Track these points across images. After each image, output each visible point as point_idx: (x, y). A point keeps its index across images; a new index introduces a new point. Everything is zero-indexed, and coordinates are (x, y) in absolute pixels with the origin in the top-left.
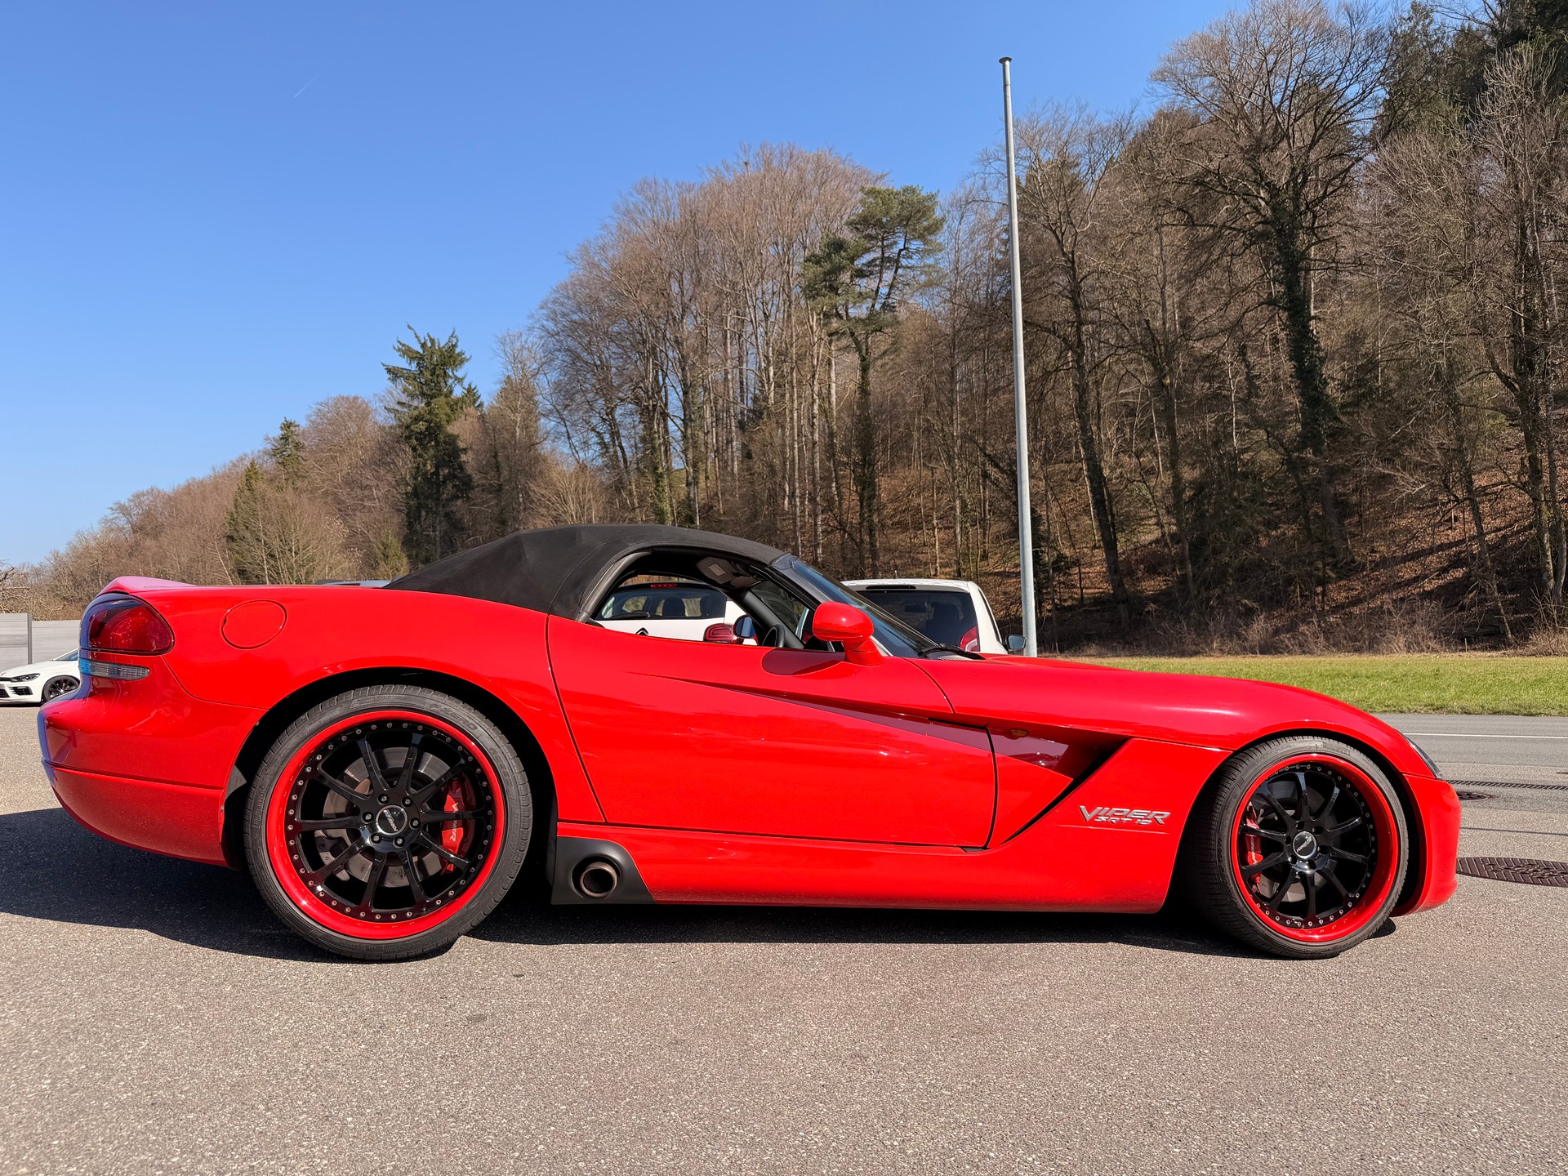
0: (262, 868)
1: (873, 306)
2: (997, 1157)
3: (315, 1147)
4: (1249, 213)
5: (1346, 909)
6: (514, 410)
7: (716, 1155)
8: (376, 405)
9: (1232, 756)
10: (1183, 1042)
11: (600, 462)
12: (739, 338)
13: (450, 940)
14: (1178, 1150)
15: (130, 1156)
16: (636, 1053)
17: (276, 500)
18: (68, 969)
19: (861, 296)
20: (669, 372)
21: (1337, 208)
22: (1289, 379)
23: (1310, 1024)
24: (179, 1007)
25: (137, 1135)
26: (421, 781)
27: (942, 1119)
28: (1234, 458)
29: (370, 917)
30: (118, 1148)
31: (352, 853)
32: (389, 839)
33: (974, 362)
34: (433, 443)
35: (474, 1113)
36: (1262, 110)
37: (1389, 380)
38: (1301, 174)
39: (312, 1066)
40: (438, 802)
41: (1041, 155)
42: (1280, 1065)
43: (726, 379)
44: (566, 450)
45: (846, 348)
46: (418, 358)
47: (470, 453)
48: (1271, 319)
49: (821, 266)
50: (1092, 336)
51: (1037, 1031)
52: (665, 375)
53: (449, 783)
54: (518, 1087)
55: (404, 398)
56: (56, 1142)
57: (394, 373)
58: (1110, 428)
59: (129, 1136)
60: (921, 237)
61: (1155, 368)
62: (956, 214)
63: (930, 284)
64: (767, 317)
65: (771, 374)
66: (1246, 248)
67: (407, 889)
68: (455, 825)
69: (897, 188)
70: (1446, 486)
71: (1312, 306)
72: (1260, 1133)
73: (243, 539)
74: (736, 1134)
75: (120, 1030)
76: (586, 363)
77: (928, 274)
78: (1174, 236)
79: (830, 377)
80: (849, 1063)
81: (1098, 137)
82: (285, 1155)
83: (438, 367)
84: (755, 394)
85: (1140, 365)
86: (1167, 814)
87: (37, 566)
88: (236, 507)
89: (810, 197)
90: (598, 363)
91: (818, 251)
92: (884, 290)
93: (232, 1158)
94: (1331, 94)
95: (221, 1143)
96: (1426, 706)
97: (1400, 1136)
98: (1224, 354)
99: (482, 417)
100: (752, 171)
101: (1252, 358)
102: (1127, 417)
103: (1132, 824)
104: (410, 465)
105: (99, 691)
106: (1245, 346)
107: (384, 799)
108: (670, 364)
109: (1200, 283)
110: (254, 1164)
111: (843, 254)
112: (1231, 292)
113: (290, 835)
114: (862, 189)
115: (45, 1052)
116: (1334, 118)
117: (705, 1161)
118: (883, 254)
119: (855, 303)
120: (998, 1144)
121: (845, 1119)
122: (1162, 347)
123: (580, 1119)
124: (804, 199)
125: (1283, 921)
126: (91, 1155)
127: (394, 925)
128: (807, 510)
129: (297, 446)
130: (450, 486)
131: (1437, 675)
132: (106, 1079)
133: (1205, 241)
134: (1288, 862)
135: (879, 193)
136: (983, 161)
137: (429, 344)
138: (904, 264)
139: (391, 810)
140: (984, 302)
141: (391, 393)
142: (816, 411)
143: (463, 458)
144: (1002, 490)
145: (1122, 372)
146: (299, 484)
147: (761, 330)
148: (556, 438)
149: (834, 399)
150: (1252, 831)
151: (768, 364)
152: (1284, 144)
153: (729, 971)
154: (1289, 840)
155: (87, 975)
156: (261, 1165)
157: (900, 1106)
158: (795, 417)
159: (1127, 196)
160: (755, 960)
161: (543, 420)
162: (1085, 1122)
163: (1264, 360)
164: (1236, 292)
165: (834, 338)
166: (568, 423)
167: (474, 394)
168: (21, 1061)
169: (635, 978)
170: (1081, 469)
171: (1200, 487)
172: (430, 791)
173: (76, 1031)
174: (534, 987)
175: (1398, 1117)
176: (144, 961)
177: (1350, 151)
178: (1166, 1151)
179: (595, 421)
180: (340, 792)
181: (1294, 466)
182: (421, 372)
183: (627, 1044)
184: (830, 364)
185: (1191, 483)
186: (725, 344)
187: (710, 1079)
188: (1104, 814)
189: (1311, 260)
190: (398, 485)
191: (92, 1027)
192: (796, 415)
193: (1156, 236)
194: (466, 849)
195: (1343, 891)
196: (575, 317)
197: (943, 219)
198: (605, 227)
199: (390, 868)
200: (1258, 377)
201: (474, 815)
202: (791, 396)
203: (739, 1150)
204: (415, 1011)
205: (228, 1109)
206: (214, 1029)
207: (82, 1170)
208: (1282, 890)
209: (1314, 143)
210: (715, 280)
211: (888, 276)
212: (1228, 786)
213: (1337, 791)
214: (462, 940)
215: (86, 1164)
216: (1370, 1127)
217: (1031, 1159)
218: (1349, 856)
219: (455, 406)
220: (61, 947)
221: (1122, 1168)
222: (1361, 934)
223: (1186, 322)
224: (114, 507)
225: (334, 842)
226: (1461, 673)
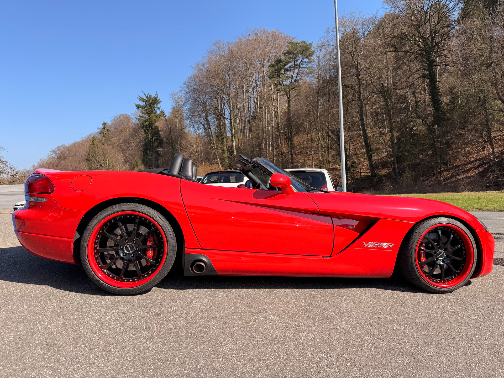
0: (86, 264)
1: (292, 81)
2: (336, 364)
3: (100, 360)
4: (416, 47)
5: (455, 276)
6: (176, 118)
7: (238, 363)
8: (132, 117)
9: (416, 224)
10: (400, 323)
11: (204, 134)
12: (248, 92)
13: (150, 288)
14: (400, 362)
15: (37, 363)
16: (211, 327)
17: (102, 148)
18: (23, 298)
19: (287, 78)
20: (225, 104)
21: (446, 44)
22: (429, 102)
23: (444, 316)
24: (59, 311)
25: (40, 355)
26: (139, 235)
27: (317, 350)
28: (411, 129)
29: (123, 280)
30: (33, 360)
31: (116, 259)
32: (129, 254)
33: (325, 98)
34: (151, 129)
35: (155, 348)
36: (421, 12)
37: (463, 101)
38: (434, 33)
39: (101, 331)
40: (144, 242)
41: (346, 29)
42: (434, 331)
43: (244, 106)
44: (193, 130)
45: (283, 95)
46: (145, 101)
47: (162, 132)
48: (423, 82)
49: (274, 68)
50: (364, 89)
51: (349, 319)
52: (224, 105)
53: (149, 235)
54: (171, 339)
55: (141, 115)
56: (13, 358)
57: (138, 106)
58: (370, 119)
59: (37, 356)
60: (307, 57)
61: (385, 99)
62: (319, 50)
63: (311, 73)
64: (257, 85)
65: (259, 104)
66: (415, 59)
67: (135, 271)
68: (151, 250)
69: (299, 41)
70: (482, 137)
71: (437, 77)
72: (429, 355)
73: (92, 160)
74: (245, 355)
75: (38, 319)
76: (199, 102)
77: (310, 70)
78: (391, 55)
79: (277, 105)
80: (284, 330)
81: (365, 22)
82: (90, 363)
83: (152, 104)
84: (253, 111)
85: (379, 98)
86: (393, 244)
87: (28, 170)
88: (89, 150)
89: (271, 45)
90: (203, 102)
91: (273, 63)
92: (295, 75)
93: (71, 364)
94: (444, 6)
95: (68, 358)
96: (475, 209)
97: (479, 357)
98: (407, 94)
99: (166, 120)
100: (251, 37)
101: (417, 95)
102: (375, 116)
103: (381, 248)
104: (144, 136)
105: (31, 206)
106: (415, 92)
107: (127, 241)
108: (226, 101)
109: (399, 71)
110: (79, 366)
111: (281, 64)
112: (410, 74)
113: (95, 254)
114: (287, 42)
115: (12, 327)
116: (445, 14)
117: (234, 365)
118: (295, 63)
119: (285, 80)
120: (336, 359)
121: (283, 350)
122: (387, 92)
123: (191, 350)
124: (268, 46)
125: (433, 281)
126: (24, 362)
127: (131, 283)
128: (271, 148)
129: (108, 130)
130: (156, 143)
131: (479, 199)
132: (32, 336)
133: (401, 57)
134: (435, 260)
135: (293, 43)
136: (327, 32)
137: (149, 97)
138: (301, 67)
139: (129, 245)
140: (328, 78)
141: (137, 113)
142: (273, 116)
143: (160, 133)
144: (334, 140)
145: (374, 101)
146: (109, 143)
147: (255, 90)
148: (190, 126)
149: (279, 112)
150: (422, 250)
151: (258, 101)
152: (428, 23)
153: (243, 298)
154: (435, 253)
155: (29, 300)
156: (81, 366)
157: (302, 345)
158: (266, 118)
159: (375, 42)
160: (252, 294)
161: (185, 121)
162: (367, 351)
163: (421, 96)
164: (412, 73)
165: (279, 91)
166: (193, 122)
167: (163, 113)
168: (4, 330)
169: (212, 300)
170: (360, 133)
171: (399, 139)
172: (141, 238)
173: (24, 319)
174: (178, 304)
175: (478, 350)
176: (49, 295)
177: (450, 25)
178: (396, 362)
179: (202, 121)
180: (112, 239)
181: (431, 131)
182: (147, 106)
183: (208, 323)
184: (277, 100)
185: (397, 137)
186: (243, 94)
187: (236, 336)
188: (371, 244)
189: (437, 62)
190: (140, 142)
191: (29, 318)
192: (266, 117)
193: (385, 56)
194: (155, 257)
195: (454, 270)
196: (195, 87)
197: (314, 51)
198: (204, 57)
199: (130, 264)
200: (419, 101)
201: (157, 246)
202: (265, 111)
203: (246, 361)
204: (137, 312)
205: (72, 346)
206: (69, 319)
207: (21, 368)
208: (433, 270)
209: (438, 23)
210: (240, 73)
211: (296, 71)
212: (414, 235)
213: (452, 236)
214: (154, 288)
215: (22, 366)
216: (468, 353)
217: (348, 365)
218: (456, 258)
219: (158, 117)
220: (22, 291)
221: (381, 368)
222: (461, 285)
223: (395, 84)
224: (51, 151)
225: (110, 256)
226: (487, 198)
